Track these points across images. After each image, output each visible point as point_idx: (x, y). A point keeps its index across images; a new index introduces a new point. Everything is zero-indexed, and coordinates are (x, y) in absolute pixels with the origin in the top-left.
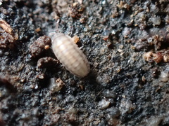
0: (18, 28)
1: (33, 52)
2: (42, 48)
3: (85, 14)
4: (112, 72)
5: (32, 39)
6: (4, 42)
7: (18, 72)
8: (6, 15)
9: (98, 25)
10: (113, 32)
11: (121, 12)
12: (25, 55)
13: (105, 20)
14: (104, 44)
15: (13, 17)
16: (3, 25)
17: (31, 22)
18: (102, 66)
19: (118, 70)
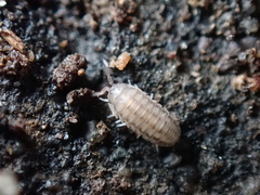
0: (33, 42)
1: (59, 80)
2: (74, 73)
3: (138, 17)
4: (185, 109)
5: (54, 59)
6: (12, 66)
7: (36, 113)
8: (13, 21)
9: (159, 33)
10: (184, 46)
11: (196, 12)
12: (46, 86)
13: (169, 26)
14: (169, 64)
15: (24, 24)
16: (9, 39)
17: (51, 31)
18: (168, 99)
19: (194, 104)
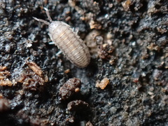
0: (48, 70)
1: (63, 95)
2: (73, 91)
3: (115, 56)
4: (143, 116)
5: (61, 81)
6: (34, 85)
7: (48, 115)
8: (36, 56)
9: (128, 66)
10: (144, 75)
11: (152, 54)
12: (55, 98)
13: (135, 62)
14: (134, 86)
15: (43, 58)
16: (33, 68)
17: (60, 63)
18: (133, 109)
19: (149, 113)
